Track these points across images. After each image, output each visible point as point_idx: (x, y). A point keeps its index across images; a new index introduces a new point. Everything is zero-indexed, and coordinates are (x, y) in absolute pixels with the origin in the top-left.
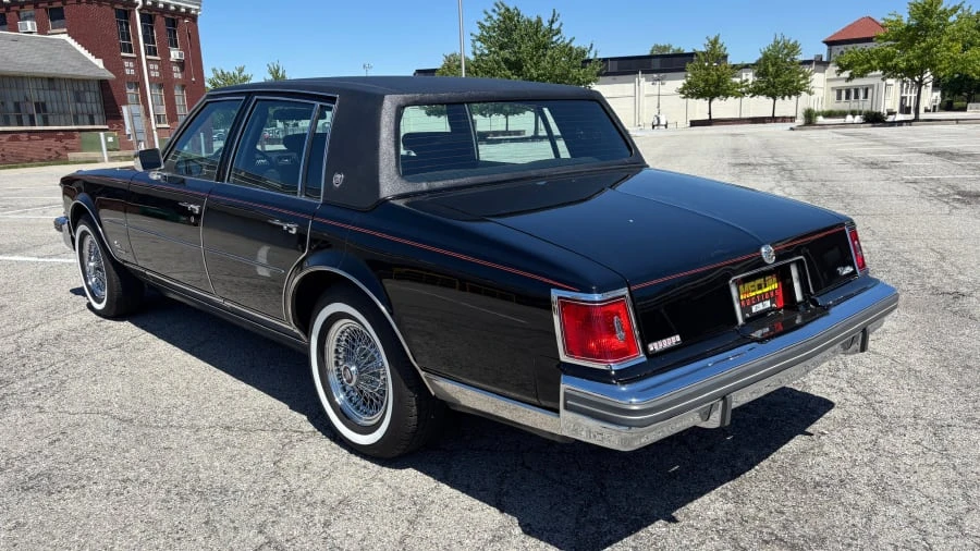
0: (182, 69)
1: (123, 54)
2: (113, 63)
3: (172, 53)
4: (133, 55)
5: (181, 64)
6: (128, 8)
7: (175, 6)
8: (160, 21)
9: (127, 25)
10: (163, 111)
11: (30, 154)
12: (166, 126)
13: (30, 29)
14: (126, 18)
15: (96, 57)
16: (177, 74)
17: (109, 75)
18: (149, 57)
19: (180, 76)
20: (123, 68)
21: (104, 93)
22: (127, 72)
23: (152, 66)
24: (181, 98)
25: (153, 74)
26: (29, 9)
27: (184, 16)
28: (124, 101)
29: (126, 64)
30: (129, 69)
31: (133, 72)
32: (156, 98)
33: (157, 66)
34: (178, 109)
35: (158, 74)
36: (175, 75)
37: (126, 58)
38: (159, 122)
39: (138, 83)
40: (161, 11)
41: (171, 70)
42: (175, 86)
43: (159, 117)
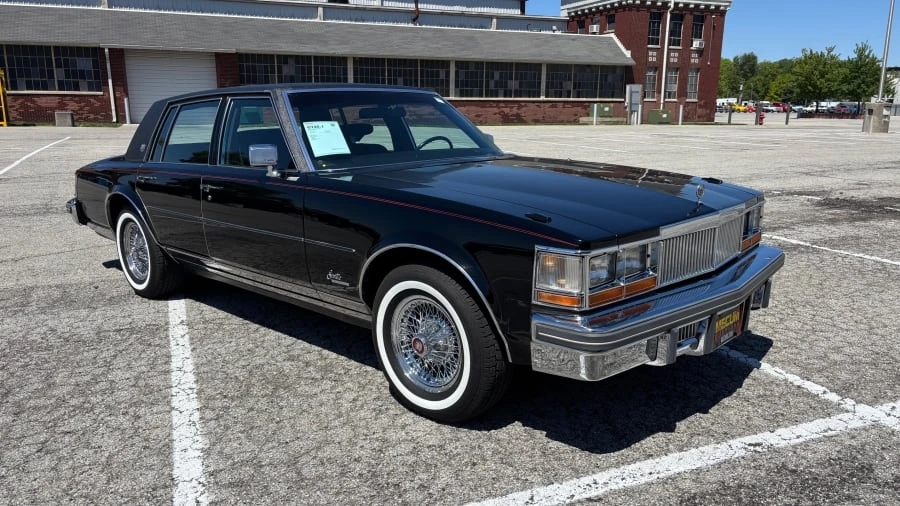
0: (700, 56)
1: (650, 46)
2: (639, 53)
3: (694, 43)
4: (659, 46)
5: (700, 52)
6: (662, 11)
7: (706, 5)
8: (689, 18)
9: (659, 23)
10: (675, 88)
11: (561, 118)
12: (675, 100)
13: (595, 31)
14: (660, 18)
15: (627, 49)
16: (695, 60)
17: (632, 62)
18: (671, 47)
19: (697, 61)
20: (647, 56)
21: (627, 75)
22: (650, 59)
23: (672, 54)
24: (694, 79)
25: (672, 60)
26: (597, 17)
27: (712, 12)
28: (642, 81)
29: (650, 53)
30: (652, 57)
31: (655, 59)
32: (671, 79)
33: (677, 55)
34: (689, 87)
35: (676, 60)
36: (692, 61)
37: (652, 49)
38: (669, 97)
39: (657, 68)
40: (692, 10)
41: (690, 57)
42: (691, 70)
43: (670, 93)
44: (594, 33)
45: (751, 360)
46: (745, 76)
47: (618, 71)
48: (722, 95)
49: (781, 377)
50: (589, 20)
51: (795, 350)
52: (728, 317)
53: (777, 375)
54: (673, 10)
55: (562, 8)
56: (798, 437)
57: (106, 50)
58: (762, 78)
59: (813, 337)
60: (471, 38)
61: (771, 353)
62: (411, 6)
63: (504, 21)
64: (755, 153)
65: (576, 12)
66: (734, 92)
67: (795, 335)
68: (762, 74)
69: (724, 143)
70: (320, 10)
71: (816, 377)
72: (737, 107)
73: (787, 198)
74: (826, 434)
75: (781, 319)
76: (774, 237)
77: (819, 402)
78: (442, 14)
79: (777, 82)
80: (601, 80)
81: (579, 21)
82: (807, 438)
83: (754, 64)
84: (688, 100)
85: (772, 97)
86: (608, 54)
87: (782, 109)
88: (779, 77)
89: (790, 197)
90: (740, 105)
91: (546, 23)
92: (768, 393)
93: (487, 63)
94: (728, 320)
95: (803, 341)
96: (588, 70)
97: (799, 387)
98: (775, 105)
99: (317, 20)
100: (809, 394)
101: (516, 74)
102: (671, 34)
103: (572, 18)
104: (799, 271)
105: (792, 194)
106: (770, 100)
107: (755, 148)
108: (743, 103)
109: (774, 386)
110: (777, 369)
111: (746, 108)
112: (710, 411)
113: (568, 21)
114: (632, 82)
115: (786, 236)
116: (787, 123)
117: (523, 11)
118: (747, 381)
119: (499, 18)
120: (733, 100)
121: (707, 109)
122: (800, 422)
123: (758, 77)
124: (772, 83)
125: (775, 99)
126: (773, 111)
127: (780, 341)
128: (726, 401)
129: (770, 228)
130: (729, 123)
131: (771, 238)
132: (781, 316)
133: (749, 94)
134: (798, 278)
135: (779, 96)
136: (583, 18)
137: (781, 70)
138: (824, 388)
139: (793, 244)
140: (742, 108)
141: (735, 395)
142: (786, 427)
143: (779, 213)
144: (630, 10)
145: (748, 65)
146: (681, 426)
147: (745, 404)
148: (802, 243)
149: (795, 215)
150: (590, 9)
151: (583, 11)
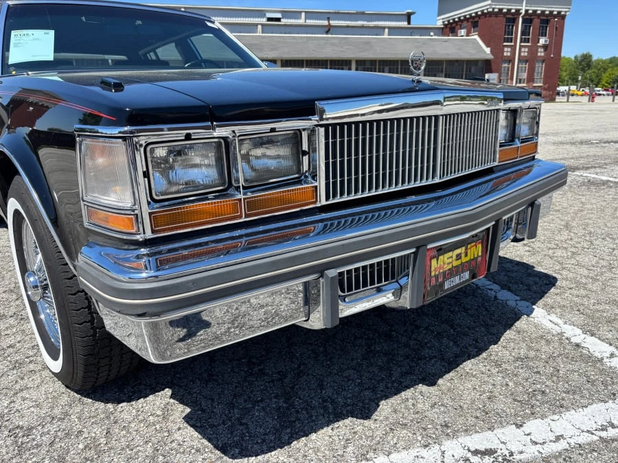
0: (545, 50)
1: (505, 44)
2: (497, 51)
3: (541, 40)
4: (512, 44)
5: (545, 47)
6: (515, 16)
7: (550, 11)
8: (536, 22)
9: (513, 26)
10: (524, 76)
12: (525, 85)
13: (462, 34)
14: (514, 22)
15: (488, 47)
16: (541, 53)
17: (491, 57)
18: (522, 44)
19: (543, 54)
20: (503, 52)
21: (487, 66)
22: (505, 54)
23: (523, 50)
24: (540, 68)
25: (522, 54)
26: (465, 24)
27: (555, 16)
28: (498, 71)
29: (506, 49)
30: (507, 52)
31: (509, 54)
32: (522, 70)
33: (527, 50)
34: (536, 74)
35: (526, 54)
36: (539, 54)
37: (506, 46)
38: (520, 83)
39: (510, 60)
40: (539, 16)
41: (537, 51)
42: (538, 61)
43: (520, 80)
44: (462, 36)
45: (523, 304)
46: (583, 70)
47: (480, 65)
48: (563, 83)
49: (556, 330)
50: (459, 26)
51: (583, 292)
52: (458, 251)
53: (550, 325)
54: (524, 16)
55: (438, 18)
56: (558, 438)
57: (110, 61)
58: (596, 71)
59: (608, 275)
60: (367, 43)
61: (551, 296)
62: (326, 23)
63: (393, 30)
64: (582, 117)
65: (449, 21)
66: (574, 81)
67: (586, 272)
68: (596, 67)
69: (558, 111)
70: (260, 27)
71: (604, 331)
72: (576, 92)
73: (604, 145)
74: (604, 434)
75: (573, 253)
76: (585, 175)
77: (602, 372)
78: (348, 27)
79: (607, 74)
80: (466, 71)
81: (451, 28)
82: (572, 442)
83: (590, 61)
84: (535, 85)
85: (604, 85)
86: (473, 52)
87: (610, 93)
88: (609, 70)
89: (607, 145)
90: (579, 91)
91: (424, 31)
92: (532, 354)
93: (380, 61)
94: (459, 257)
95: (595, 280)
96: (456, 64)
97: (578, 345)
98: (605, 90)
99: (258, 34)
100: (590, 359)
101: (401, 68)
102: (523, 34)
103: (446, 25)
104: (604, 204)
105: (609, 143)
106: (602, 88)
107: (583, 114)
108: (581, 89)
109: (543, 342)
110: (554, 318)
111: (583, 92)
112: (440, 381)
113: (443, 28)
114: (490, 71)
115: (597, 174)
116: (613, 101)
117: (409, 23)
118: (509, 334)
119: (389, 28)
120: (573, 88)
121: (550, 91)
122: (568, 409)
123: (593, 70)
124: (603, 75)
125: (606, 87)
126: (604, 95)
127: (566, 279)
128: (468, 365)
129: (583, 167)
130: (568, 101)
131: (582, 175)
132: (574, 250)
133: (586, 83)
134: (603, 211)
135: (609, 84)
136: (454, 25)
137: (610, 65)
138: (612, 349)
139: (602, 180)
140: (580, 93)
141: (484, 355)
142: (543, 417)
143: (595, 156)
144: (490, 16)
145: (585, 62)
146: (385, 407)
147: (494, 371)
148: (612, 179)
149: (609, 157)
150: (459, 18)
151: (454, 19)
